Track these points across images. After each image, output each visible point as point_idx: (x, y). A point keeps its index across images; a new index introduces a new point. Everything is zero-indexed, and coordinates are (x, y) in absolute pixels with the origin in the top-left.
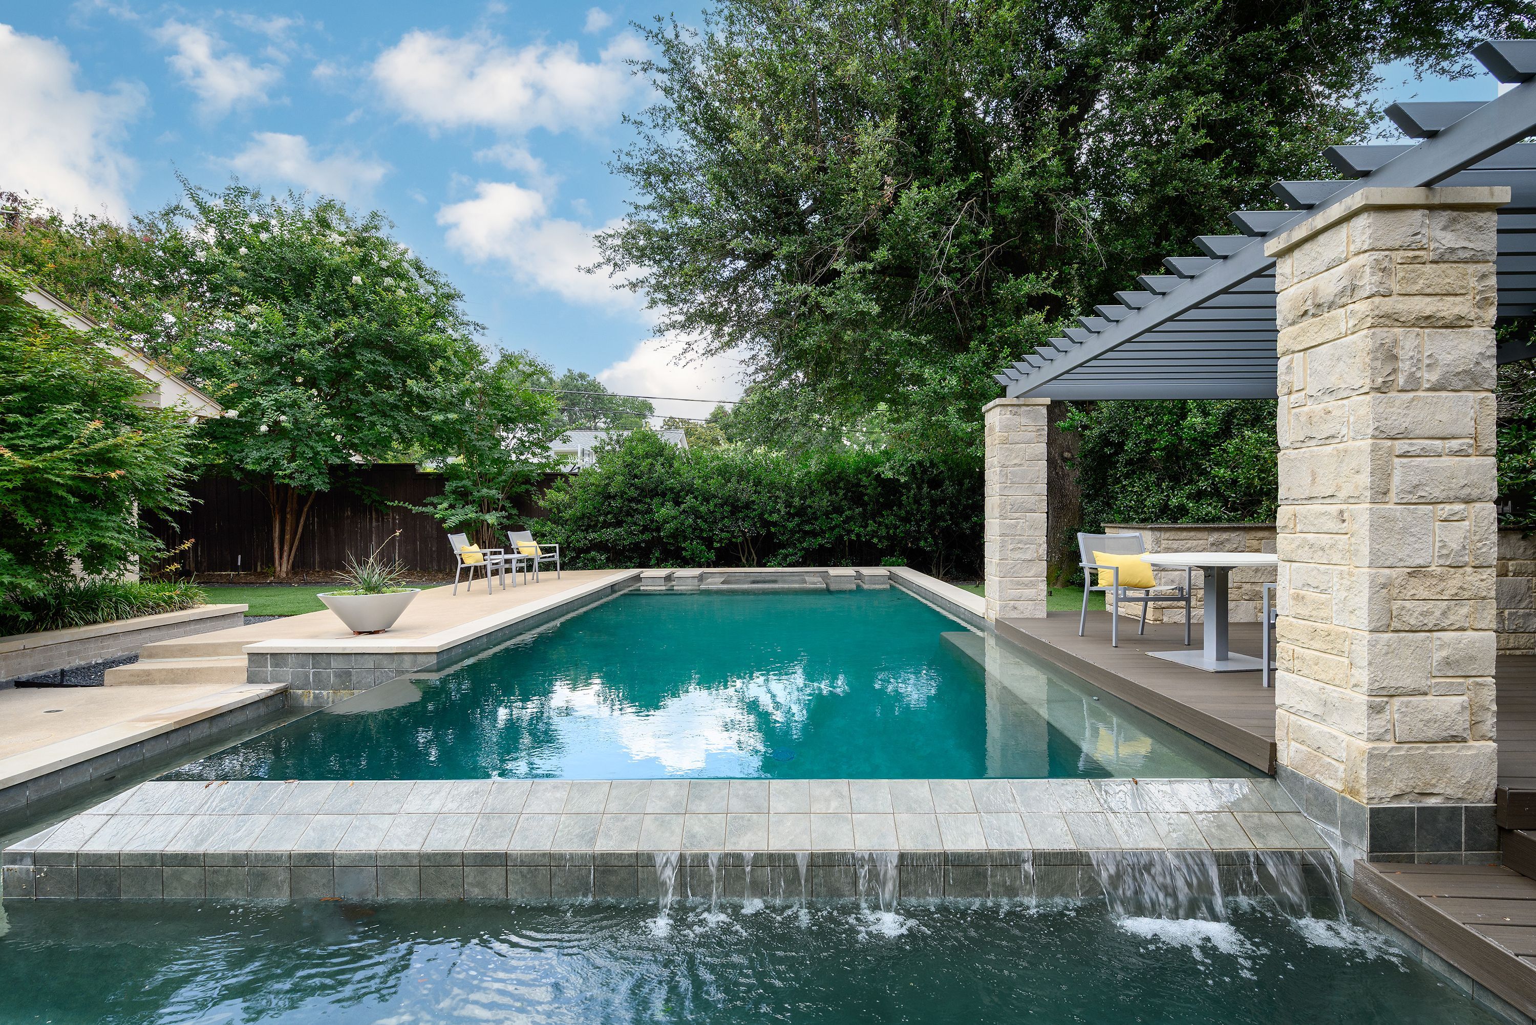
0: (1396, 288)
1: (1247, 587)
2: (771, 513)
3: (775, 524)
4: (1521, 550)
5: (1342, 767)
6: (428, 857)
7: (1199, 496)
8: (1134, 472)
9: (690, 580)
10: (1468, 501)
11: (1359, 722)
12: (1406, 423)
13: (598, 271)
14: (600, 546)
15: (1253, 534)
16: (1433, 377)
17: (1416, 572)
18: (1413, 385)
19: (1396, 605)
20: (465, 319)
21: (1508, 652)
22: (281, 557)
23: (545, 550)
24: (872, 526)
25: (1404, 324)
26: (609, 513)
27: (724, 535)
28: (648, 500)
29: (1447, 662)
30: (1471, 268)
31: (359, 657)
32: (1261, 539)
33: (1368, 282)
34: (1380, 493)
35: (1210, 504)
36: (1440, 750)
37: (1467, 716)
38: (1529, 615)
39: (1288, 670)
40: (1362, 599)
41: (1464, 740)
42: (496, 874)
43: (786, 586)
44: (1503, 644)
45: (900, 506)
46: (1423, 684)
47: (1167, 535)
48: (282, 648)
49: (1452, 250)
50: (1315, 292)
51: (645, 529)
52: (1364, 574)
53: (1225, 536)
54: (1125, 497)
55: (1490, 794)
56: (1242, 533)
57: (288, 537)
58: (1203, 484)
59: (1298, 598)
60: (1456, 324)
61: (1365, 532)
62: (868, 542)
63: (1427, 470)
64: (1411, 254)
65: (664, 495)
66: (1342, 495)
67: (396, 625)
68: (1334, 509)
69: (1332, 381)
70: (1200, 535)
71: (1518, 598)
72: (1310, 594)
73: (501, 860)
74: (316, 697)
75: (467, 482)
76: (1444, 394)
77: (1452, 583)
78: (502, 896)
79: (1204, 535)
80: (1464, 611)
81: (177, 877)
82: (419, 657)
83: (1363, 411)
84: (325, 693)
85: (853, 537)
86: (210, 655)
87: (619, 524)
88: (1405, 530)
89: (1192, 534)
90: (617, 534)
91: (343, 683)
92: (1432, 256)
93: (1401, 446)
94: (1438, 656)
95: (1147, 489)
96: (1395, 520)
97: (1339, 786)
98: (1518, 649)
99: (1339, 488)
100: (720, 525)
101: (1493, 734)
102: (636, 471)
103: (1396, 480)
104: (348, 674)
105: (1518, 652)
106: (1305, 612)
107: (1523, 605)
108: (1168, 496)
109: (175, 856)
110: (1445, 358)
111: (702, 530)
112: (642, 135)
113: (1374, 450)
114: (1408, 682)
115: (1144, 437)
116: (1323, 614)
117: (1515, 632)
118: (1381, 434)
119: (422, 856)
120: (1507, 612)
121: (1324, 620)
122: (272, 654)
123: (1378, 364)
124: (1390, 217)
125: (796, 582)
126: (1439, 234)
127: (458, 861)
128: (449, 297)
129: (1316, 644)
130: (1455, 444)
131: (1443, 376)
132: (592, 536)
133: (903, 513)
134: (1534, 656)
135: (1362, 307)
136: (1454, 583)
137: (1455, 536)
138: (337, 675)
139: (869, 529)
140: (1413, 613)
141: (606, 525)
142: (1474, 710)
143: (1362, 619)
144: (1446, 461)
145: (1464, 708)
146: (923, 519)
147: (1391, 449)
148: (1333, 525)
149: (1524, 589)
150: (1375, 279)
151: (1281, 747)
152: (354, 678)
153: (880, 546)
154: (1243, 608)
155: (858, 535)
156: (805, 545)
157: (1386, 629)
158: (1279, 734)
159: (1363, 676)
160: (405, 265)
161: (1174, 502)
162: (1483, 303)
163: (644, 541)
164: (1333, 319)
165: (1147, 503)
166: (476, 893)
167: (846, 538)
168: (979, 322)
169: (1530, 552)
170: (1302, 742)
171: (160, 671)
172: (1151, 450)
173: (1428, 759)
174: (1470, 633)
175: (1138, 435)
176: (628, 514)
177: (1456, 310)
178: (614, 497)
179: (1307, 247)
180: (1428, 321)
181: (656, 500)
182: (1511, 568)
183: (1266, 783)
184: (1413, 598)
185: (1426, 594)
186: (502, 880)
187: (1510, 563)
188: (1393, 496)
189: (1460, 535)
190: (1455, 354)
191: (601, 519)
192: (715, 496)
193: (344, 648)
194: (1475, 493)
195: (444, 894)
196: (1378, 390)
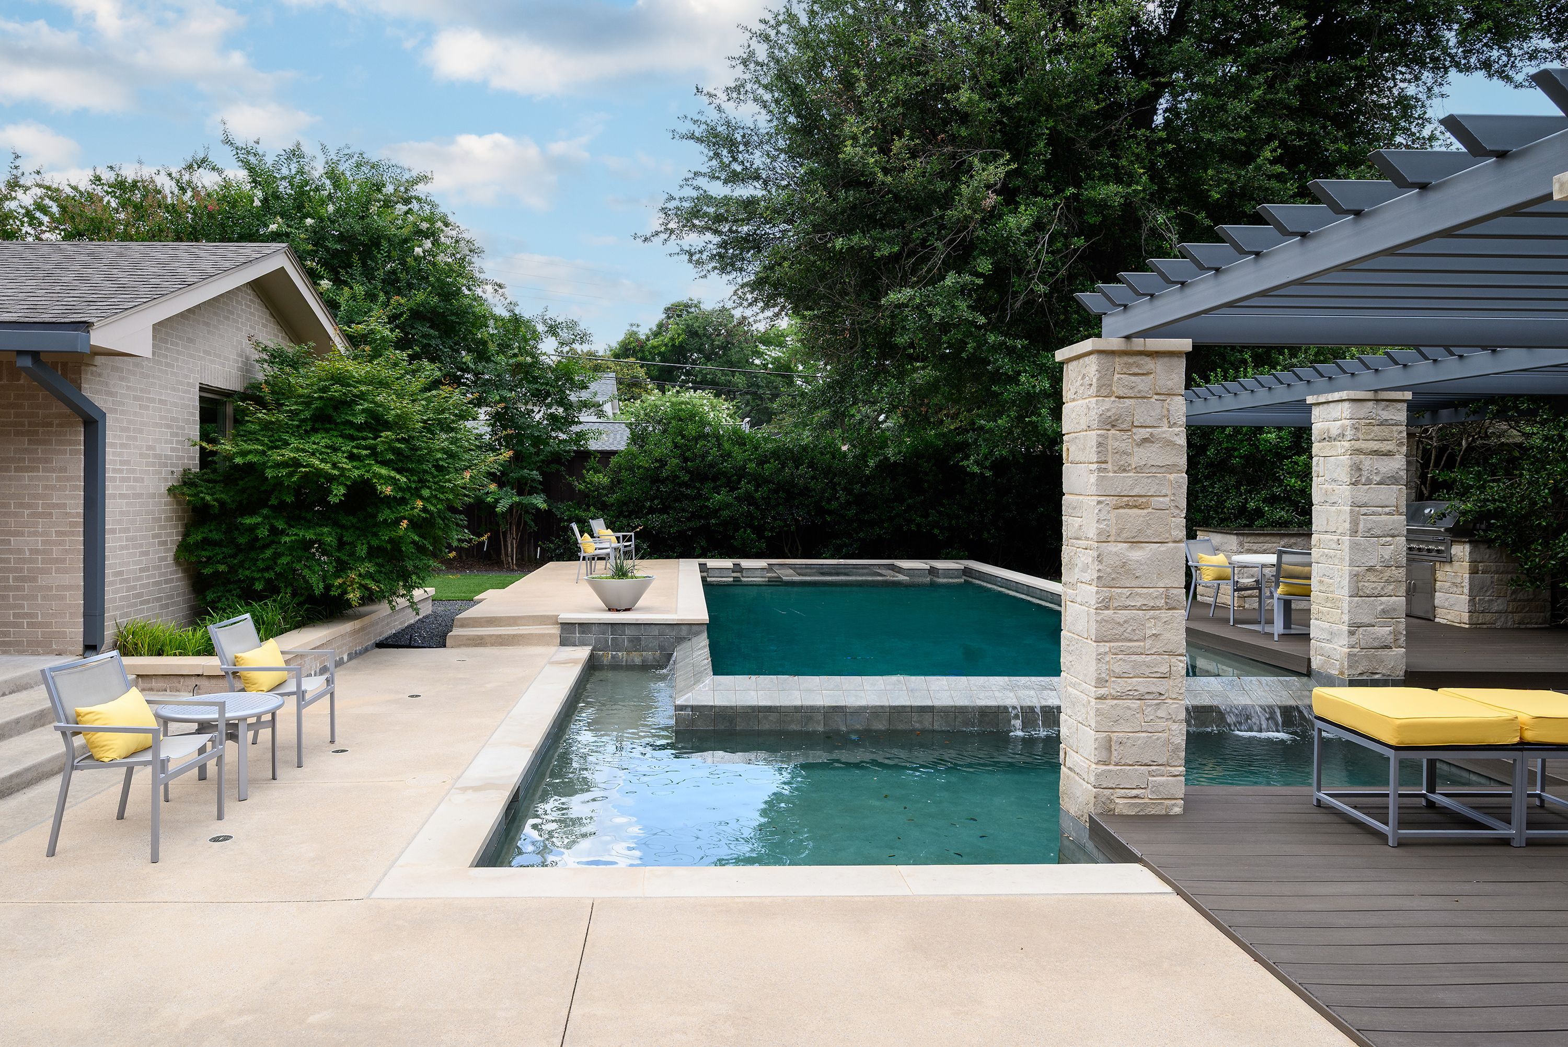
0: (1361, 437)
2: (829, 501)
3: (830, 512)
5: (1338, 663)
6: (895, 707)
7: (1273, 500)
8: (1214, 474)
9: (758, 573)
10: (1393, 536)
11: (1344, 640)
12: (1365, 500)
13: (655, 239)
16: (1377, 478)
17: (1370, 569)
18: (1369, 482)
19: (1360, 584)
20: (482, 276)
24: (932, 516)
25: (1365, 454)
26: (656, 497)
27: (776, 523)
28: (698, 485)
29: (1383, 611)
30: (1395, 428)
31: (647, 627)
33: (1349, 433)
34: (1354, 532)
35: (1283, 509)
36: (1380, 652)
37: (1392, 636)
39: (1316, 619)
40: (1346, 582)
41: (1391, 648)
42: (928, 717)
43: (860, 578)
46: (1373, 621)
47: (1249, 539)
48: (589, 619)
49: (1387, 420)
50: (1328, 430)
51: (693, 516)
52: (1347, 569)
53: (1293, 540)
54: (1206, 497)
55: (1402, 673)
58: (1277, 491)
59: (1321, 582)
60: (1389, 454)
61: (1347, 550)
63: (1375, 522)
64: (1368, 421)
65: (715, 479)
66: (1339, 531)
67: (640, 603)
68: (1335, 538)
69: (1335, 476)
70: (1273, 539)
72: (1326, 580)
73: (930, 709)
74: (613, 657)
76: (1383, 486)
77: (1386, 574)
78: (931, 728)
79: (1277, 539)
80: (1391, 587)
81: (766, 718)
82: (693, 627)
83: (1347, 493)
84: (620, 654)
85: (913, 527)
86: (511, 626)
87: (664, 510)
88: (1365, 549)
89: (1268, 538)
90: (662, 521)
91: (635, 646)
92: (1377, 422)
93: (1364, 510)
94: (1380, 608)
95: (1227, 491)
96: (1361, 544)
97: (1337, 673)
99: (1337, 528)
100: (773, 513)
101: (1404, 645)
102: (688, 454)
103: (1361, 526)
104: (639, 640)
106: (1323, 589)
108: (1246, 499)
109: (766, 707)
110: (1383, 470)
111: (754, 518)
112: (713, 106)
113: (1351, 512)
114: (1366, 620)
115: (1224, 445)
116: (1331, 589)
118: (1354, 505)
119: (890, 707)
121: (1332, 592)
122: (579, 624)
123: (1353, 472)
124: (1359, 404)
125: (867, 574)
126: (1381, 412)
127: (909, 710)
129: (1328, 605)
130: (1387, 510)
131: (1382, 478)
135: (1347, 444)
136: (1387, 574)
137: (1387, 552)
138: (630, 640)
139: (929, 519)
140: (1368, 587)
141: (651, 511)
142: (1396, 633)
143: (1346, 591)
144: (1384, 517)
145: (1391, 633)
147: (1358, 513)
148: (1335, 546)
150: (1352, 432)
151: (1313, 659)
152: (643, 643)
153: (940, 538)
156: (861, 535)
157: (1357, 595)
158: (1312, 653)
159: (1346, 618)
161: (1252, 505)
162: (1400, 444)
163: (690, 529)
164: (1335, 445)
165: (1228, 504)
166: (917, 726)
167: (906, 528)
168: (1062, 317)
170: (1322, 655)
171: (491, 636)
172: (1231, 456)
173: (1375, 656)
174: (1394, 598)
175: (1220, 443)
176: (677, 499)
177: (1388, 448)
178: (663, 481)
179: (1326, 406)
180: (1376, 453)
181: (710, 485)
183: (1305, 679)
184: (1368, 581)
185: (1374, 579)
186: (931, 720)
188: (1359, 534)
189: (1390, 552)
190: (1387, 468)
191: (647, 504)
192: (769, 482)
193: (637, 620)
194: (1396, 533)
195: (901, 727)
196: (1353, 484)
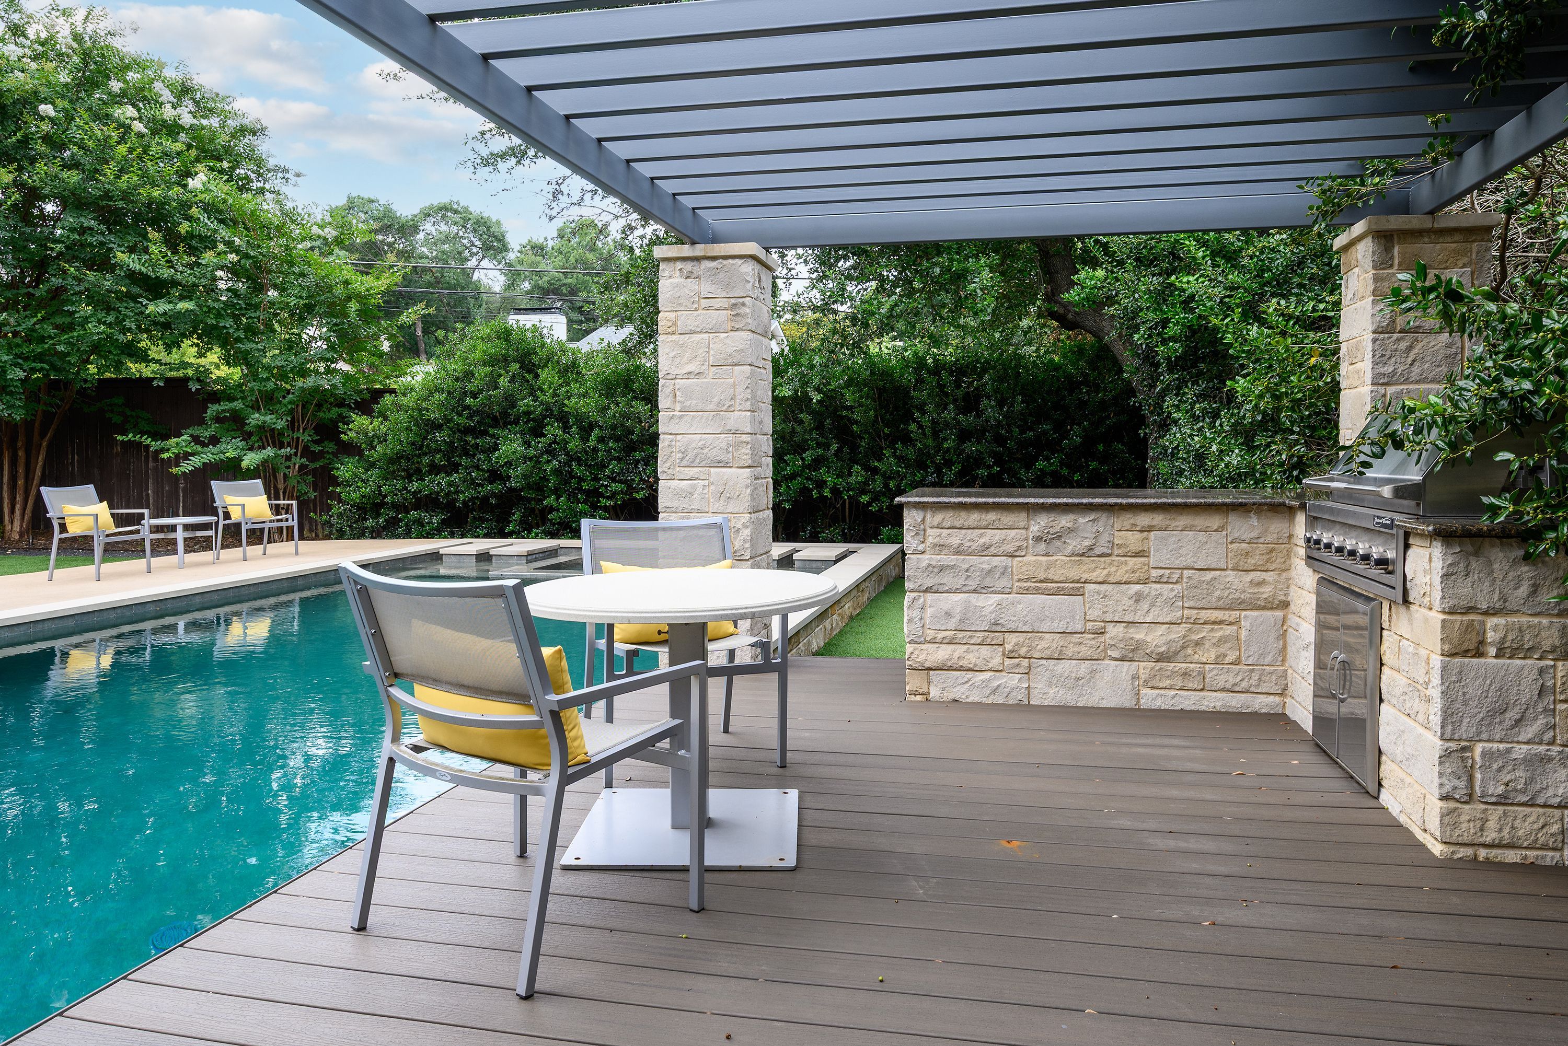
1: (1114, 631)
4: (1524, 590)
14: (428, 503)
15: (1127, 520)
21: (1482, 853)
22: (12, 511)
23: (277, 510)
24: (858, 474)
26: (435, 450)
27: (615, 487)
28: (491, 430)
32: (1150, 529)
38: (1545, 759)
44: (1467, 830)
45: (907, 439)
47: (938, 517)
51: (492, 475)
53: (1065, 521)
56: (1103, 517)
57: (20, 482)
62: (854, 501)
65: (517, 423)
70: (1008, 518)
71: (1513, 714)
75: (238, 405)
79: (1020, 518)
85: (827, 493)
87: (454, 468)
89: (991, 516)
90: (450, 484)
98: (1511, 846)
100: (608, 471)
105: (1512, 856)
107: (1529, 732)
111: (581, 479)
117: (1502, 801)
120: (1479, 749)
128: (243, 131)
132: (414, 486)
133: (911, 453)
134: (1558, 870)
139: (852, 479)
141: (435, 469)
146: (948, 463)
149: (1528, 691)
153: (874, 508)
154: (1107, 676)
155: (835, 491)
160: (158, 86)
163: (494, 495)
167: (815, 494)
169: (1549, 597)
176: (464, 452)
178: (438, 427)
182: (1491, 636)
187: (1491, 622)
191: (426, 460)
